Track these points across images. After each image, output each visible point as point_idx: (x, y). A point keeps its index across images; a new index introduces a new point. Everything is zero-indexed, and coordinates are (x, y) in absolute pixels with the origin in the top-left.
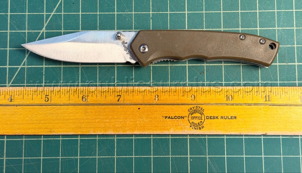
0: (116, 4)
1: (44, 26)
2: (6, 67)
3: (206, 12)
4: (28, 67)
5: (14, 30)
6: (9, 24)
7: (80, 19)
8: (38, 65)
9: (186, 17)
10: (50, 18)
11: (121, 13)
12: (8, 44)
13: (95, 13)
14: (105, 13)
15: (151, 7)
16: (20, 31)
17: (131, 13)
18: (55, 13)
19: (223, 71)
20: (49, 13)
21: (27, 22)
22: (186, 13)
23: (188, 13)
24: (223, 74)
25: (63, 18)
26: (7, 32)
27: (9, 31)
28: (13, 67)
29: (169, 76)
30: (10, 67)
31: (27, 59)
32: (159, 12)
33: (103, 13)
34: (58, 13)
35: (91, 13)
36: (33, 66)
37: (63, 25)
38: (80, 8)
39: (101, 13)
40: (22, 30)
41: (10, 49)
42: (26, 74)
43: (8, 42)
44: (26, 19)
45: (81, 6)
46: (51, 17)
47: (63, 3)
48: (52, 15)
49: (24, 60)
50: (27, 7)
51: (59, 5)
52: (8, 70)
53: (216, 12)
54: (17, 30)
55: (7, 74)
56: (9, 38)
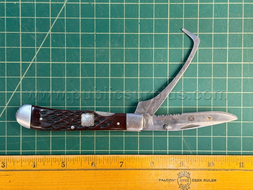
0: (110, 11)
1: (50, 29)
2: (19, 62)
3: (185, 18)
4: (38, 62)
5: (25, 32)
6: (20, 27)
7: (80, 23)
8: (46, 62)
9: (169, 22)
10: (55, 22)
11: (114, 18)
12: (21, 43)
13: (93, 18)
14: (100, 18)
15: (139, 14)
16: (30, 33)
17: (123, 18)
18: (59, 18)
19: (198, 68)
20: (54, 18)
21: (36, 25)
22: (169, 20)
23: (170, 19)
24: (198, 71)
25: (65, 22)
26: (20, 33)
27: (21, 32)
28: (26, 62)
29: (153, 72)
30: (23, 62)
31: (36, 56)
32: (146, 18)
33: (99, 18)
34: (61, 18)
35: (89, 18)
36: (41, 62)
37: (65, 28)
38: (80, 14)
39: (97, 18)
40: (32, 32)
41: (22, 47)
42: (36, 69)
43: (21, 42)
44: (35, 22)
45: (80, 12)
46: (56, 20)
47: (65, 9)
48: (56, 19)
49: (34, 57)
50: (35, 12)
51: (62, 11)
52: (21, 65)
53: (194, 18)
54: (28, 32)
55: (21, 69)
56: (22, 39)
